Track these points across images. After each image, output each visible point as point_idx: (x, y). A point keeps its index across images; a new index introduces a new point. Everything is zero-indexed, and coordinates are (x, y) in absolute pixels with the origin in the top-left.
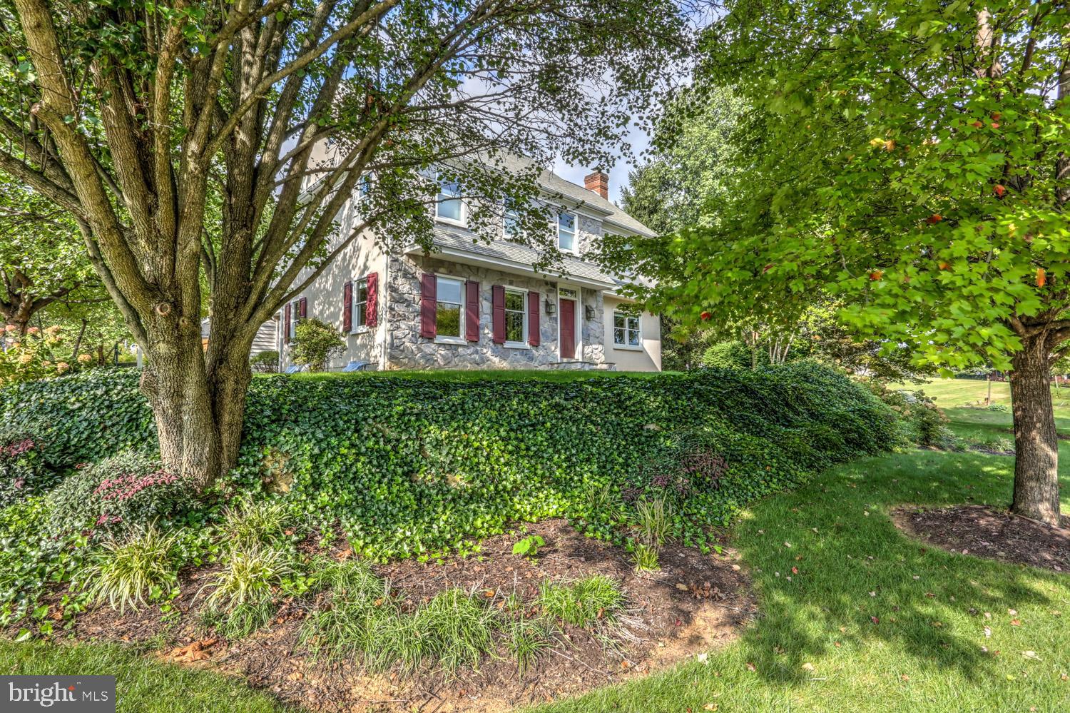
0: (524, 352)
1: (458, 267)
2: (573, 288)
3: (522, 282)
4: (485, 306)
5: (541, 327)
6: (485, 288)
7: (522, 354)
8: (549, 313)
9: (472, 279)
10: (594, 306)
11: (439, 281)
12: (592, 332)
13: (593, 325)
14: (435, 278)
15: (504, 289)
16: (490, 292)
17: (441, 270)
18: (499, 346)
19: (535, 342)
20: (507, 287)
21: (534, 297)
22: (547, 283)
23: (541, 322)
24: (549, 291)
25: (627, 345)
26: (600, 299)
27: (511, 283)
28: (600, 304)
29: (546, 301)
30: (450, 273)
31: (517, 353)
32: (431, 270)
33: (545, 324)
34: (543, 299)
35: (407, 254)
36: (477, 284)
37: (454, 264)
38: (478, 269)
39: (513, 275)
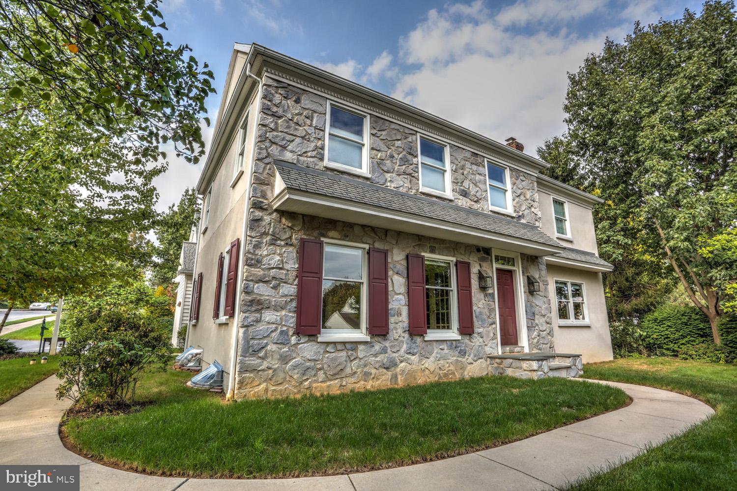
0: (452, 344)
1: (357, 229)
2: (510, 255)
3: (447, 248)
4: (398, 283)
5: (475, 308)
6: (397, 257)
7: (451, 348)
8: (483, 288)
9: (378, 245)
10: (537, 276)
11: (327, 249)
12: (537, 310)
13: (538, 301)
14: (321, 244)
15: (423, 258)
16: (404, 263)
17: (332, 233)
18: (418, 340)
19: (467, 329)
20: (427, 255)
21: (463, 268)
22: (478, 250)
23: (474, 300)
24: (482, 259)
25: (572, 321)
26: (543, 267)
27: (432, 251)
28: (544, 273)
29: (480, 273)
30: (345, 237)
31: (444, 346)
32: (316, 233)
33: (479, 302)
34: (475, 269)
35: (276, 210)
36: (385, 253)
37: (351, 226)
38: (386, 232)
39: (435, 240)
